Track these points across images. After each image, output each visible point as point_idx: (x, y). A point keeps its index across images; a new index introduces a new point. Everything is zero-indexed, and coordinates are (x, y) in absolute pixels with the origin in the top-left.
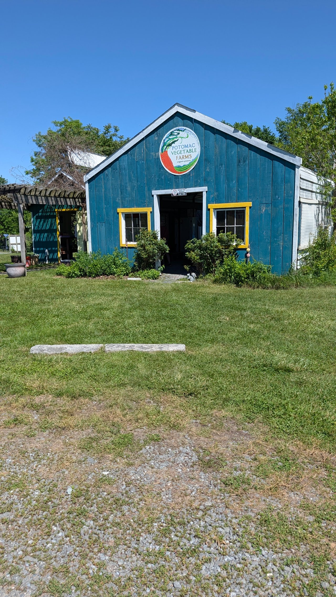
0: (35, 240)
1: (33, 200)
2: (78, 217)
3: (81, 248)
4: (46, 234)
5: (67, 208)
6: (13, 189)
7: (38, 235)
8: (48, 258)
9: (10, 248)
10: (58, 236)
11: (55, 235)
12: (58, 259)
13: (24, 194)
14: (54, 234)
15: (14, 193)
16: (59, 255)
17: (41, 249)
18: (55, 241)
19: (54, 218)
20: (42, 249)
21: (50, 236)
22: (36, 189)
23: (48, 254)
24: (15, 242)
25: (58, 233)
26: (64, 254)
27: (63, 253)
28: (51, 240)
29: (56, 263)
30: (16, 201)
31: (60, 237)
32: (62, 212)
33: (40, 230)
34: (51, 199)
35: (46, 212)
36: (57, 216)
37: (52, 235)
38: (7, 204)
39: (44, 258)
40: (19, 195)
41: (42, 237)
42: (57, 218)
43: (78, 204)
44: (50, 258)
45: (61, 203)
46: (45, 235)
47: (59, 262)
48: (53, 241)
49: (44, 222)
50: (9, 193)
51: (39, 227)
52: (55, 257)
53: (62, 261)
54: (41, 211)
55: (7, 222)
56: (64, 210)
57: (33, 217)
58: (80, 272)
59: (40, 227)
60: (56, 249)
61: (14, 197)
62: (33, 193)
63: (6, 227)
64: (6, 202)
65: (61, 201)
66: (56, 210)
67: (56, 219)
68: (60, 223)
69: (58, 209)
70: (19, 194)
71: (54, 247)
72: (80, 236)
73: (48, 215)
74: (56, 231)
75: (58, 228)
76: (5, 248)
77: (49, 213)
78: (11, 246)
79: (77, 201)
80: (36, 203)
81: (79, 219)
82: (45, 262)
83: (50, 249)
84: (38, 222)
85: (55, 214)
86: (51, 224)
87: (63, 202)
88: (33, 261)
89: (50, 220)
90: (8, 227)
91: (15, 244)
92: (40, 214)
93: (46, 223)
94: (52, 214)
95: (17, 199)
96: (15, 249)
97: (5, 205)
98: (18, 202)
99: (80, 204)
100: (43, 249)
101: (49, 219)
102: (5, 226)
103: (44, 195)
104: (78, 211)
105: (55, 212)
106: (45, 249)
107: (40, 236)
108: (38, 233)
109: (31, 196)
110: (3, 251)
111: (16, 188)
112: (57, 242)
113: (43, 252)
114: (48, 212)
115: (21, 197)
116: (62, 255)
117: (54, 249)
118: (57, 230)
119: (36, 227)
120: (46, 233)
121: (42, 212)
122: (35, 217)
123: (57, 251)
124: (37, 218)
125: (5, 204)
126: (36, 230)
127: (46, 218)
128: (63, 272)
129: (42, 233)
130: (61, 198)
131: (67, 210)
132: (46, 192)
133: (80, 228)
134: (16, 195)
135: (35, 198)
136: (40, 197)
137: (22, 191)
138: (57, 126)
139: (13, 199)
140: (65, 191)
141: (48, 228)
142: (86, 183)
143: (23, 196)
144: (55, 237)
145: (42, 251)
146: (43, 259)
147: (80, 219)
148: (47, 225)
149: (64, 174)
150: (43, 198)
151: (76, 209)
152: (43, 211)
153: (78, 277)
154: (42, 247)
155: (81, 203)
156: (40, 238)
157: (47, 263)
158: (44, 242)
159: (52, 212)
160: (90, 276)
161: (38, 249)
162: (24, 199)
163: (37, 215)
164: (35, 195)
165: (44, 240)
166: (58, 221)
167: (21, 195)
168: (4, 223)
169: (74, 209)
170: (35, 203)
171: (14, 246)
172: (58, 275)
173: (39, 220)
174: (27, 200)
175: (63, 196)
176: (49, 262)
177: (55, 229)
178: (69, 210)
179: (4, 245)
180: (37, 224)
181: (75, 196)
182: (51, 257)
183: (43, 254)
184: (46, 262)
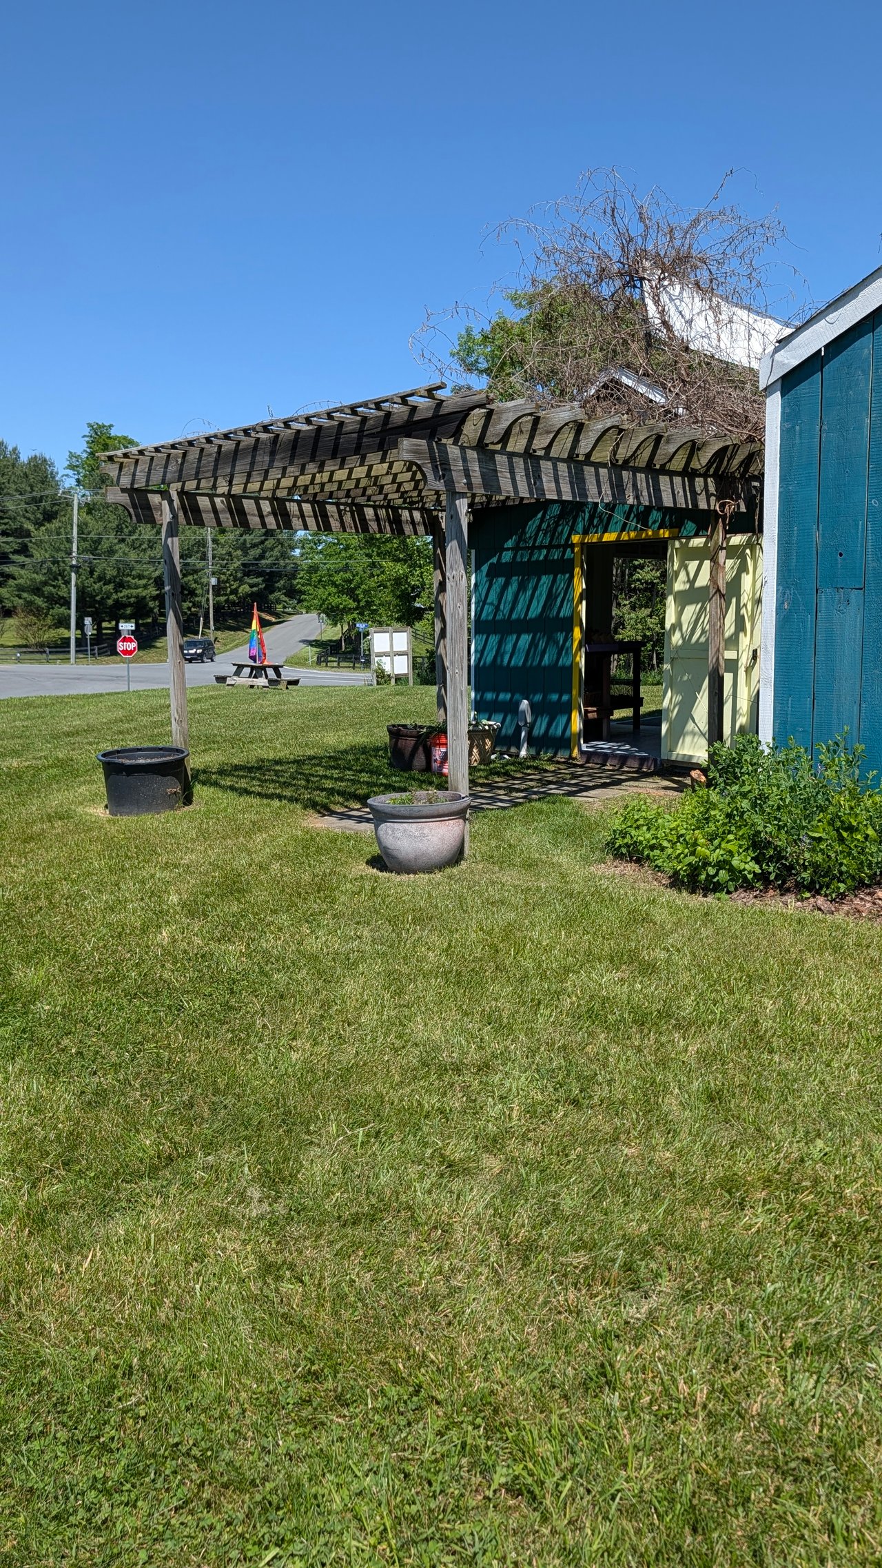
0: (479, 660)
1: (518, 478)
2: (676, 567)
3: (679, 698)
4: (525, 639)
5: (623, 530)
6: (430, 414)
7: (494, 640)
8: (529, 734)
9: (374, 666)
10: (576, 644)
11: (565, 640)
12: (569, 740)
13: (481, 446)
14: (561, 637)
15: (430, 438)
16: (577, 724)
17: (502, 696)
18: (563, 667)
19: (563, 573)
20: (504, 697)
21: (542, 644)
22: (537, 421)
23: (529, 720)
24: (388, 650)
25: (577, 634)
26: (593, 720)
27: (590, 715)
28: (546, 661)
29: (562, 756)
30: (438, 478)
31: (583, 650)
32: (602, 546)
33: (502, 621)
34: (597, 475)
35: (534, 548)
36: (577, 562)
37: (551, 640)
38: (382, 513)
39: (511, 731)
40: (454, 452)
41: (509, 647)
42: (577, 570)
43: (703, 505)
44: (536, 732)
45: (637, 497)
46: (521, 643)
47: (575, 753)
48: (554, 666)
49: (522, 587)
50: (409, 436)
51: (497, 608)
52: (559, 732)
53: (584, 747)
54: (509, 544)
55: (365, 592)
56: (610, 537)
57: (478, 568)
58: (757, 860)
59: (505, 608)
60: (565, 698)
61: (433, 459)
62: (517, 444)
63: (362, 604)
64: (382, 507)
65: (635, 486)
66: (575, 539)
67: (572, 577)
68: (587, 595)
69: (586, 532)
70: (455, 443)
71: (555, 692)
72: (678, 648)
73: (537, 561)
74: (567, 625)
75: (579, 614)
76: (357, 659)
77: (544, 552)
78: (376, 659)
79: (698, 490)
80: (531, 492)
81: (677, 574)
82: (513, 750)
83: (538, 698)
84: (496, 588)
85: (568, 554)
86: (551, 597)
87: (645, 493)
88: (475, 750)
89: (545, 580)
90: (369, 604)
91: (386, 654)
92: (507, 557)
93: (529, 593)
94: (556, 555)
95: (442, 466)
96: (387, 669)
97: (377, 518)
98: (450, 484)
99: (709, 505)
100: (508, 696)
101: (544, 578)
102: (359, 601)
103: (565, 456)
104: (678, 538)
105: (569, 545)
106: (517, 696)
107: (500, 643)
108: (495, 633)
109: (511, 455)
110: (354, 667)
111: (443, 411)
112: (569, 670)
113: (512, 708)
114: (541, 548)
115: (464, 459)
116: (586, 722)
117: (555, 697)
118: (576, 621)
119: (488, 610)
120: (528, 632)
121: (516, 549)
122: (485, 568)
123: (567, 709)
124: (493, 573)
125: (376, 514)
126: (486, 621)
127: (527, 571)
128: (652, 848)
129: (511, 633)
130: (636, 470)
131: (624, 537)
132: (576, 441)
133: (680, 614)
134: (443, 449)
135: (526, 469)
136: (549, 464)
137: (471, 429)
138: (520, 306)
139: (428, 469)
140: (659, 438)
141: (534, 612)
142: (769, 390)
143: (472, 455)
144: (562, 649)
145: (504, 703)
146: (506, 737)
147: (682, 576)
148: (535, 602)
149: (625, 380)
150: (562, 467)
151: (664, 533)
152: (518, 543)
153: (747, 886)
154: (506, 691)
155: (713, 499)
156: (499, 652)
157: (523, 753)
158: (516, 668)
159: (558, 547)
160: (813, 888)
161: (489, 696)
162: (475, 468)
163: (494, 560)
164: (528, 454)
165: (518, 661)
166: (580, 585)
167: (463, 448)
168: (357, 592)
169: (656, 532)
170: (524, 492)
171: (384, 659)
172: (618, 856)
173: (501, 580)
174: (490, 478)
175: (643, 465)
176: (533, 752)
177: (564, 618)
178: (632, 534)
179: (356, 651)
180: (493, 597)
181: (695, 464)
182: (539, 729)
183: (509, 718)
184: (519, 749)
